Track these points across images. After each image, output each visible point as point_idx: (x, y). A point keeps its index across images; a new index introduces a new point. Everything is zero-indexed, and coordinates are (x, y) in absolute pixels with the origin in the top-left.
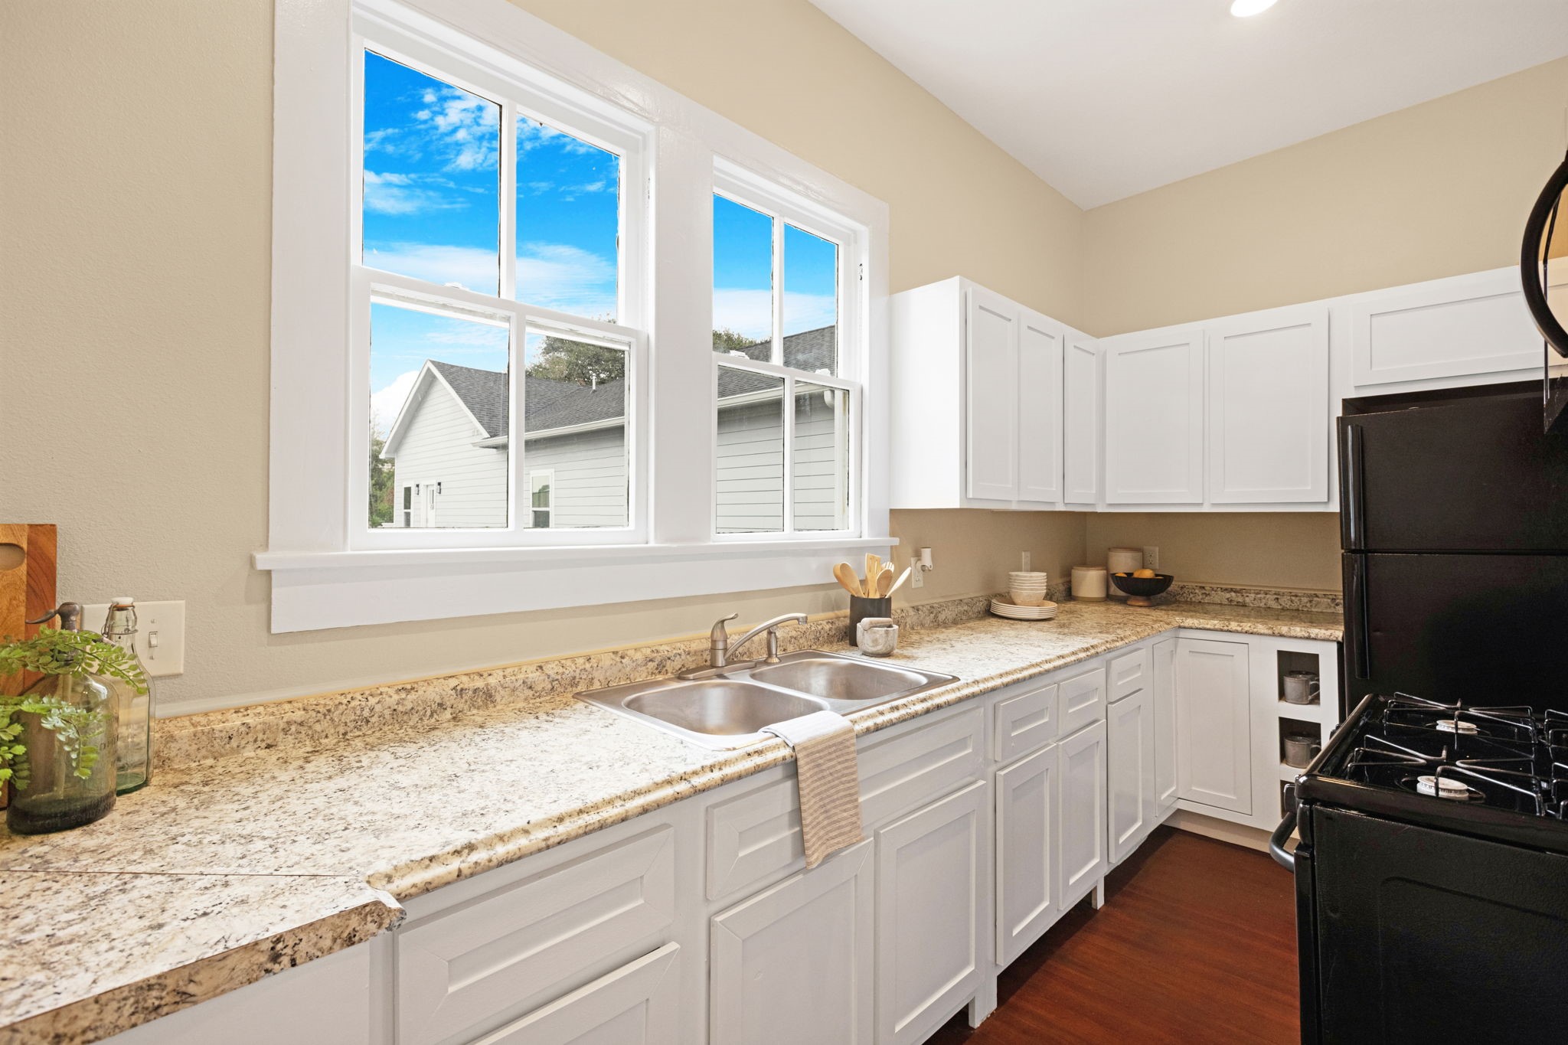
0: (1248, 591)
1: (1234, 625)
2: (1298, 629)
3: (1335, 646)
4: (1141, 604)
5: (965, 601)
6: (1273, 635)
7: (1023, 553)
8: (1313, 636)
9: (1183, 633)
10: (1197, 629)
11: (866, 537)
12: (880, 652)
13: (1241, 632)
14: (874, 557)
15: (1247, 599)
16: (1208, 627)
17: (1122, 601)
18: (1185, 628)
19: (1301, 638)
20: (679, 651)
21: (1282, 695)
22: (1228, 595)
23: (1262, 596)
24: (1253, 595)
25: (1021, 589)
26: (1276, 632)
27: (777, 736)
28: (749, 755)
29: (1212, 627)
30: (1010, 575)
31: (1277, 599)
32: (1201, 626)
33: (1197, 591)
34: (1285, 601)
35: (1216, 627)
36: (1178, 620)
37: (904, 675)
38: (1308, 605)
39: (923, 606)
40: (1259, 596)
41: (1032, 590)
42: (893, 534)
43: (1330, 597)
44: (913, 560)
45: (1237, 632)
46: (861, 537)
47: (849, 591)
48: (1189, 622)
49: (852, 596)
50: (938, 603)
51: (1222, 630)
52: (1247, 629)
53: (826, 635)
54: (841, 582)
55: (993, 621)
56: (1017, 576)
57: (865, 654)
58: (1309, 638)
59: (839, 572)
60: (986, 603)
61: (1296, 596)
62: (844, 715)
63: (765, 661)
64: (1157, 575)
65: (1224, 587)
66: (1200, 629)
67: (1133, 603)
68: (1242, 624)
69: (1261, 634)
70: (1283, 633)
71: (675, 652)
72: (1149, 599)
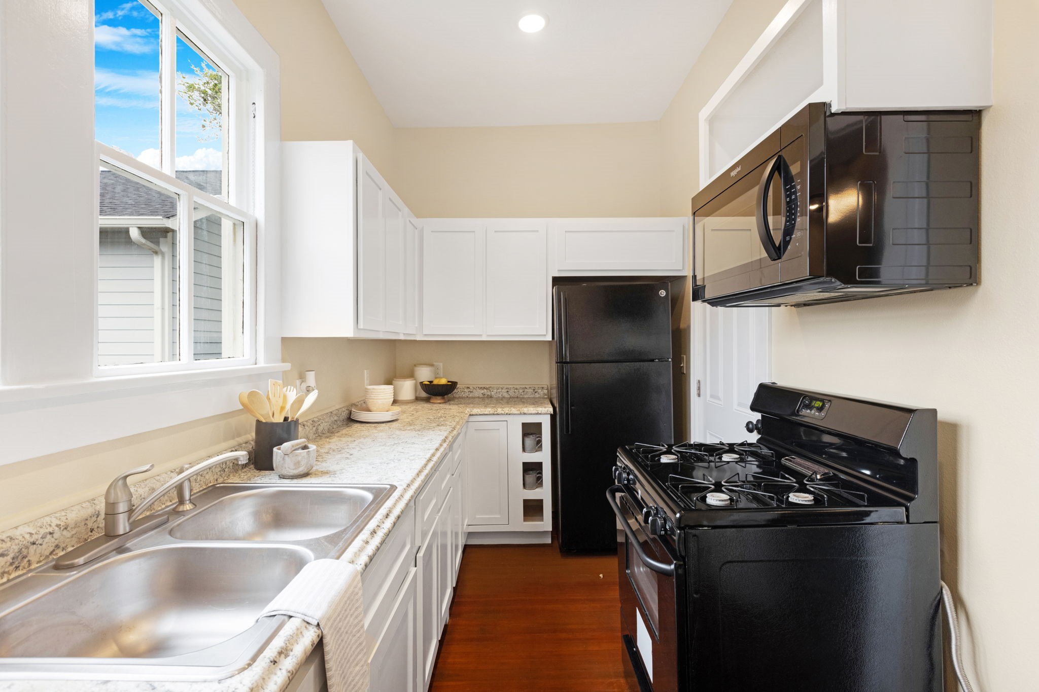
0: (493, 388)
1: (500, 411)
2: (532, 409)
3: (549, 416)
4: (439, 401)
5: (334, 413)
6: (521, 414)
7: (365, 371)
8: (540, 412)
9: (473, 419)
10: (480, 415)
11: (262, 364)
12: (302, 473)
13: (504, 414)
14: (276, 382)
15: (492, 393)
16: (486, 413)
17: (427, 400)
18: (473, 415)
19: (534, 414)
20: (50, 530)
21: (524, 450)
22: (482, 391)
23: (500, 390)
24: (495, 390)
25: (377, 399)
26: (522, 412)
27: (291, 617)
28: (275, 662)
29: (488, 413)
30: (366, 389)
31: (508, 391)
32: (482, 413)
33: (465, 390)
34: (512, 393)
35: (491, 412)
36: (468, 410)
37: (342, 492)
38: (523, 394)
39: (307, 421)
40: (499, 390)
41: (385, 399)
42: (284, 360)
43: (532, 388)
44: (298, 382)
45: (502, 414)
46: (256, 364)
47: (254, 416)
48: (475, 411)
49: (258, 422)
50: (316, 417)
51: (494, 414)
52: (507, 412)
53: (231, 465)
54: (246, 409)
55: (356, 426)
56: (373, 389)
57: (282, 477)
58: (537, 414)
59: (246, 400)
60: (347, 412)
61: (517, 389)
62: (338, 558)
63: (174, 509)
64: (448, 382)
65: (480, 386)
66: (482, 415)
67: (435, 402)
68: (504, 409)
69: (515, 414)
70: (525, 412)
71: (42, 531)
72: (444, 398)
